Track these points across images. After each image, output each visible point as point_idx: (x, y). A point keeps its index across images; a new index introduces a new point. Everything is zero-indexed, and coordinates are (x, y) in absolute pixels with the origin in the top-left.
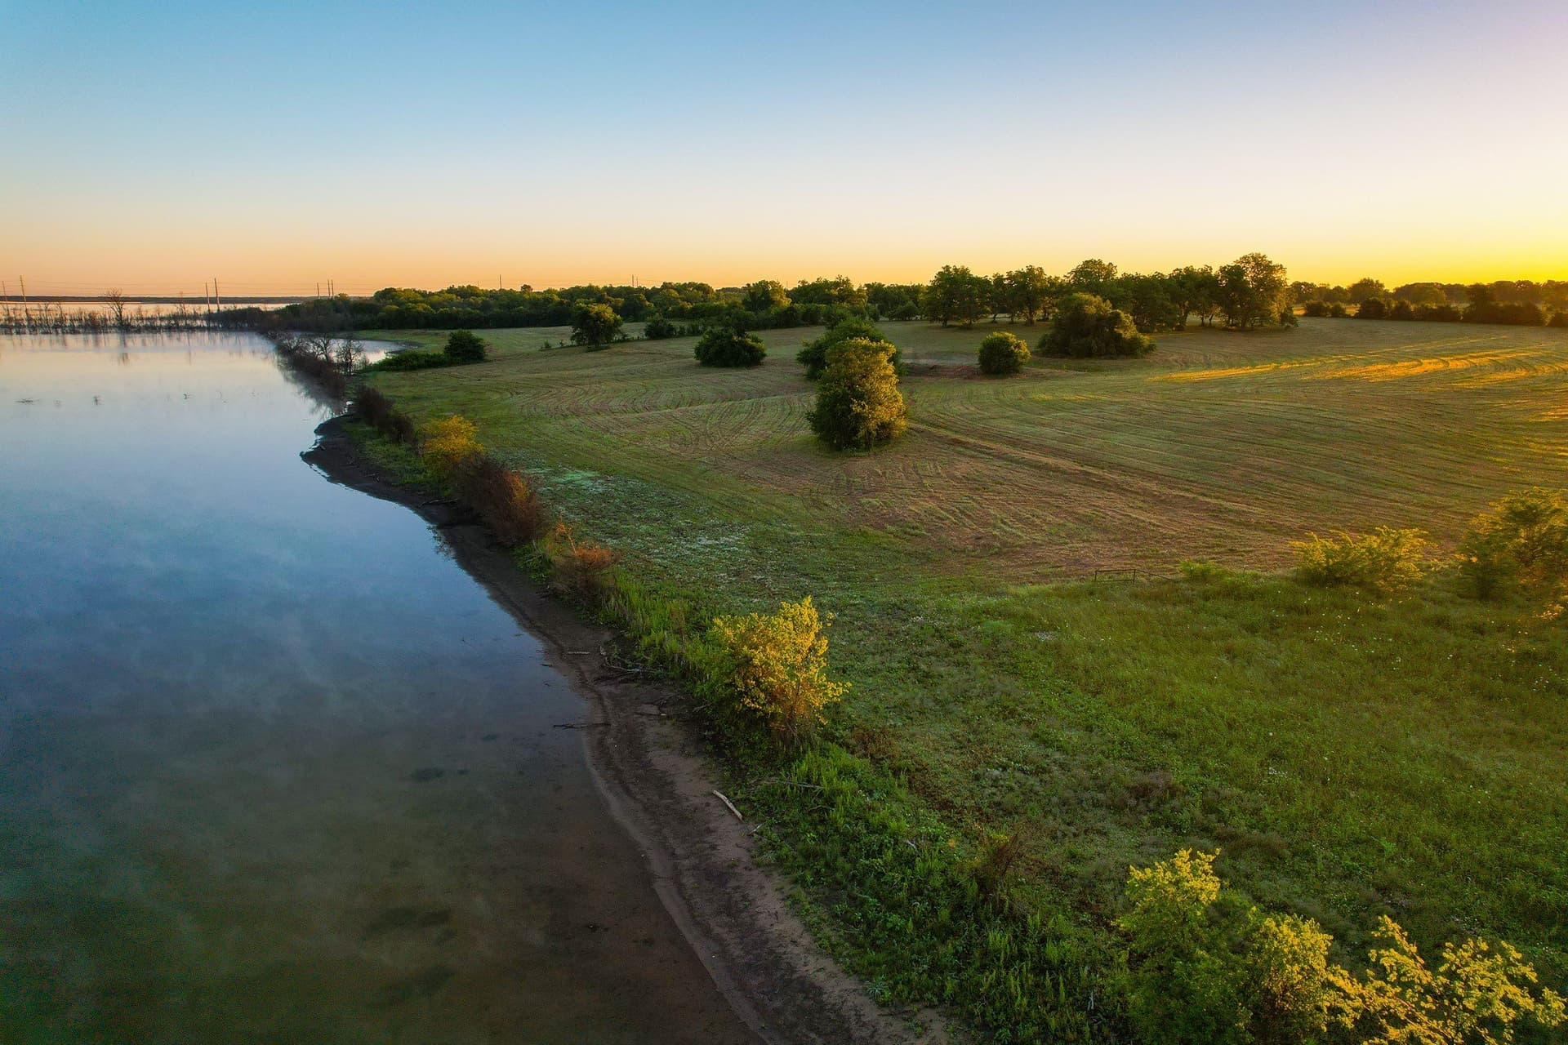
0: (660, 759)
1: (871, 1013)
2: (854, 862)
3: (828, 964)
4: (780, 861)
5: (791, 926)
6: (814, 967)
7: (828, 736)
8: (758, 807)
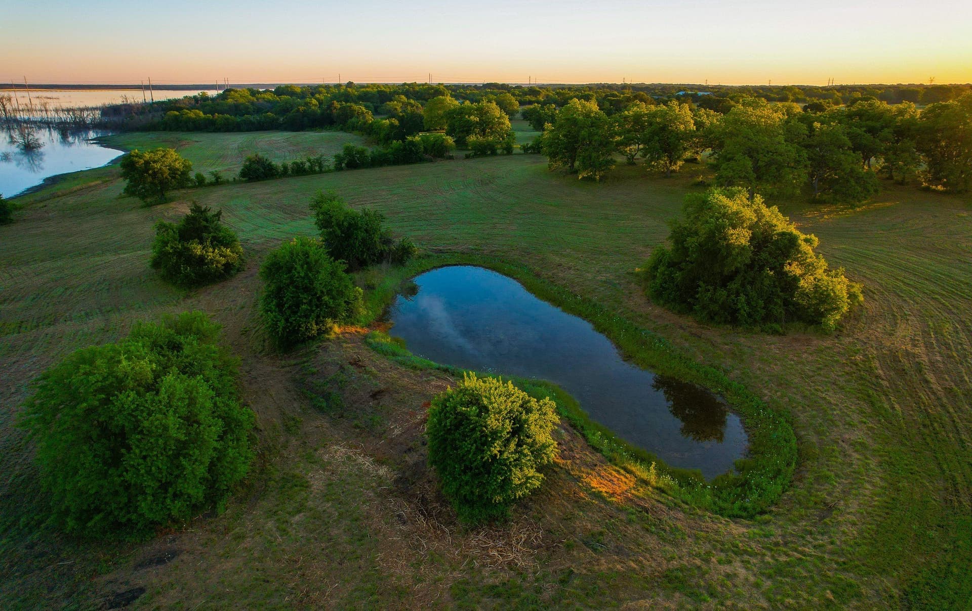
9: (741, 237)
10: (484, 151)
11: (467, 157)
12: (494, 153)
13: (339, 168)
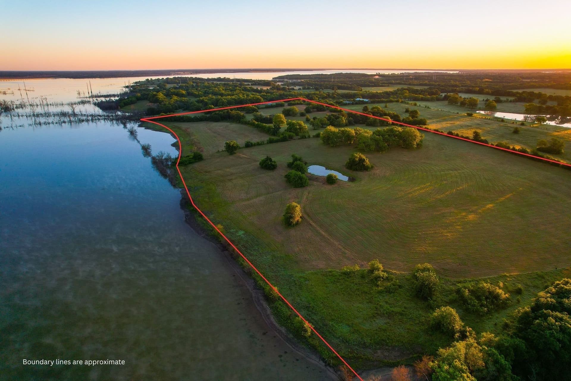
0: (262, 302)
1: (279, 327)
2: (279, 314)
3: (276, 323)
4: (273, 314)
5: (274, 320)
6: (275, 323)
7: (279, 299)
8: (271, 308)
9: (357, 159)
10: (303, 137)
11: (299, 139)
12: (305, 138)
13: (268, 143)
